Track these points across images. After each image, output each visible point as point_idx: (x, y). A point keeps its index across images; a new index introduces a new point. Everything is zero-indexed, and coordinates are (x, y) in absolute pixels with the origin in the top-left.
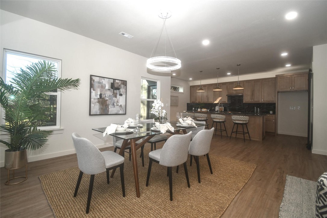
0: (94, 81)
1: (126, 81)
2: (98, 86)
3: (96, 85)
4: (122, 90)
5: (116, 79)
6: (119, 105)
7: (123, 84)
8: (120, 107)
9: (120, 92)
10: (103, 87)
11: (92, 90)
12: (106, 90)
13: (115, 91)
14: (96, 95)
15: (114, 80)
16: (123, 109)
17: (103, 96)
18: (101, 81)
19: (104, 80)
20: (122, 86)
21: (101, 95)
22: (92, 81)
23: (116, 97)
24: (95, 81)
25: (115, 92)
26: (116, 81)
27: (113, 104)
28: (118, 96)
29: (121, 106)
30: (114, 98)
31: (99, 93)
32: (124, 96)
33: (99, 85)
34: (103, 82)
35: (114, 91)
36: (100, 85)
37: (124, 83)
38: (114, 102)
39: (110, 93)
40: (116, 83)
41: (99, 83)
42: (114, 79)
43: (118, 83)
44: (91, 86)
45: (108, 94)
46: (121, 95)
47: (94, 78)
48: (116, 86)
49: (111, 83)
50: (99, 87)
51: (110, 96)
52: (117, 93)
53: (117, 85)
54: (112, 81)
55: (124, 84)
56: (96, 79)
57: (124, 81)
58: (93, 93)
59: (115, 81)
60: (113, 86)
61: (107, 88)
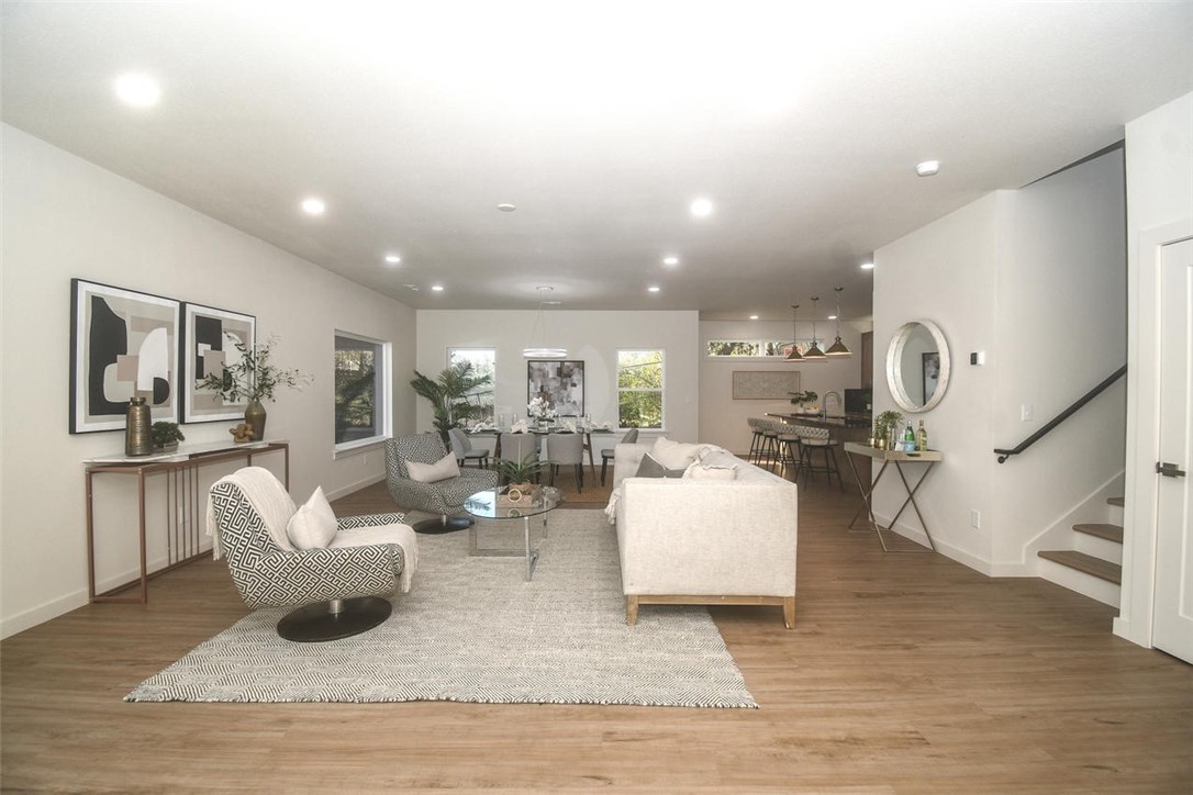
0: (532, 368)
1: (583, 362)
3: (536, 374)
4: (576, 378)
5: (564, 361)
6: (572, 401)
8: (574, 405)
9: (572, 381)
10: (544, 375)
11: (530, 382)
12: (550, 380)
13: (564, 380)
14: (536, 389)
16: (579, 408)
17: (546, 389)
18: (542, 368)
19: (547, 364)
20: (576, 370)
21: (542, 387)
22: (530, 369)
23: (566, 389)
24: (534, 368)
26: (566, 364)
27: (562, 401)
28: (569, 387)
29: (574, 402)
30: (563, 391)
31: (539, 385)
32: (580, 387)
33: (539, 374)
35: (562, 380)
36: (541, 373)
37: (581, 365)
38: (563, 397)
39: (556, 383)
40: (565, 367)
41: (540, 370)
42: (561, 362)
43: (568, 367)
44: (530, 376)
45: (553, 385)
46: (574, 385)
47: (531, 363)
48: (565, 371)
49: (558, 368)
50: (539, 376)
51: (555, 388)
52: (567, 383)
53: (567, 370)
54: (558, 365)
55: (578, 367)
56: (535, 365)
57: (578, 363)
58: (532, 385)
59: (564, 364)
60: (560, 372)
61: (551, 376)
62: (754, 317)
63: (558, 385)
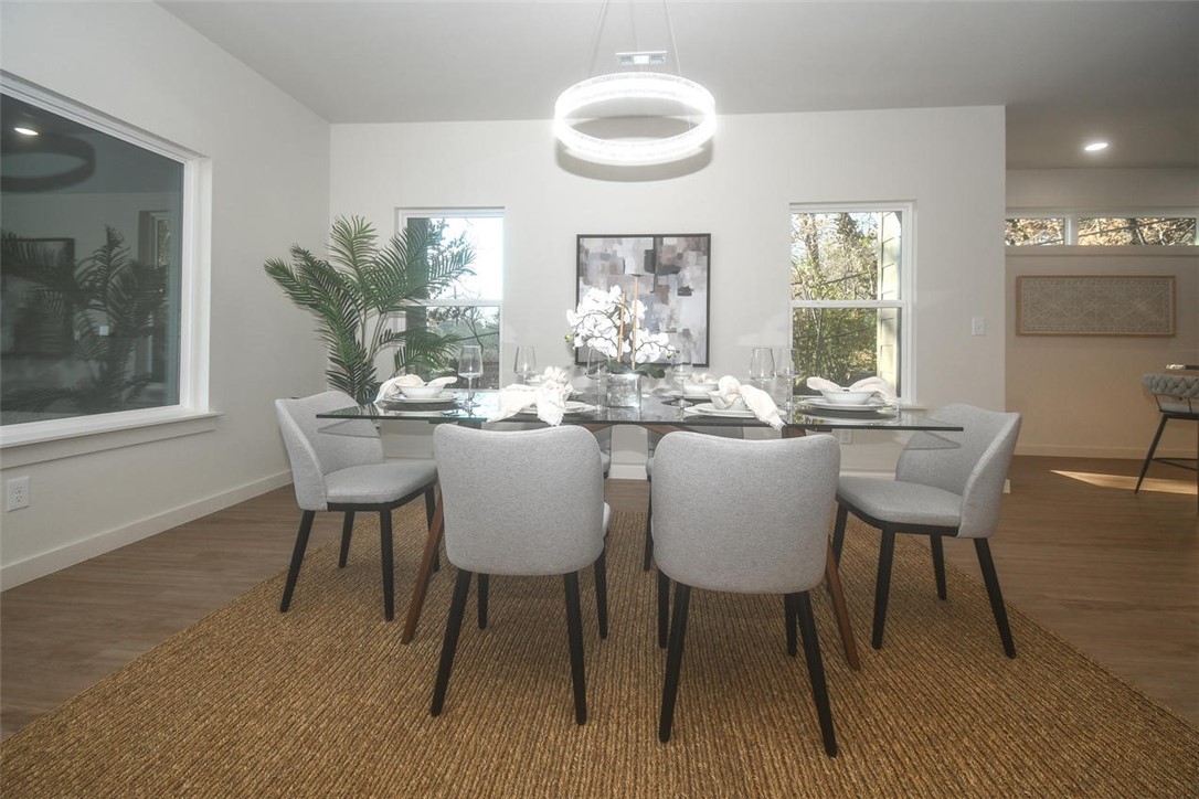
0: (587, 252)
1: (708, 236)
2: (600, 268)
3: (595, 266)
4: (691, 273)
5: (662, 236)
6: (680, 330)
7: (693, 250)
8: (683, 339)
9: (680, 281)
10: (615, 269)
11: (581, 282)
12: (628, 279)
13: (663, 280)
15: (658, 238)
16: (695, 344)
18: (609, 251)
19: (620, 244)
20: (691, 256)
22: (582, 256)
23: (665, 301)
24: (591, 251)
25: (660, 283)
26: (667, 241)
27: (656, 329)
28: (673, 296)
29: (686, 333)
30: (658, 306)
32: (699, 296)
33: (603, 265)
34: (615, 252)
35: (655, 278)
36: (607, 264)
37: (702, 243)
38: (658, 320)
39: (643, 286)
40: (663, 249)
41: (604, 257)
42: (654, 236)
43: (672, 248)
44: (581, 270)
46: (686, 291)
47: (586, 243)
48: (664, 258)
49: (647, 252)
50: (602, 271)
52: (668, 287)
53: (670, 256)
54: (648, 244)
55: (697, 249)
56: (593, 246)
57: (696, 239)
58: (586, 293)
59: (662, 243)
60: (652, 261)
61: (630, 270)
62: (1096, 147)
63: (647, 291)
